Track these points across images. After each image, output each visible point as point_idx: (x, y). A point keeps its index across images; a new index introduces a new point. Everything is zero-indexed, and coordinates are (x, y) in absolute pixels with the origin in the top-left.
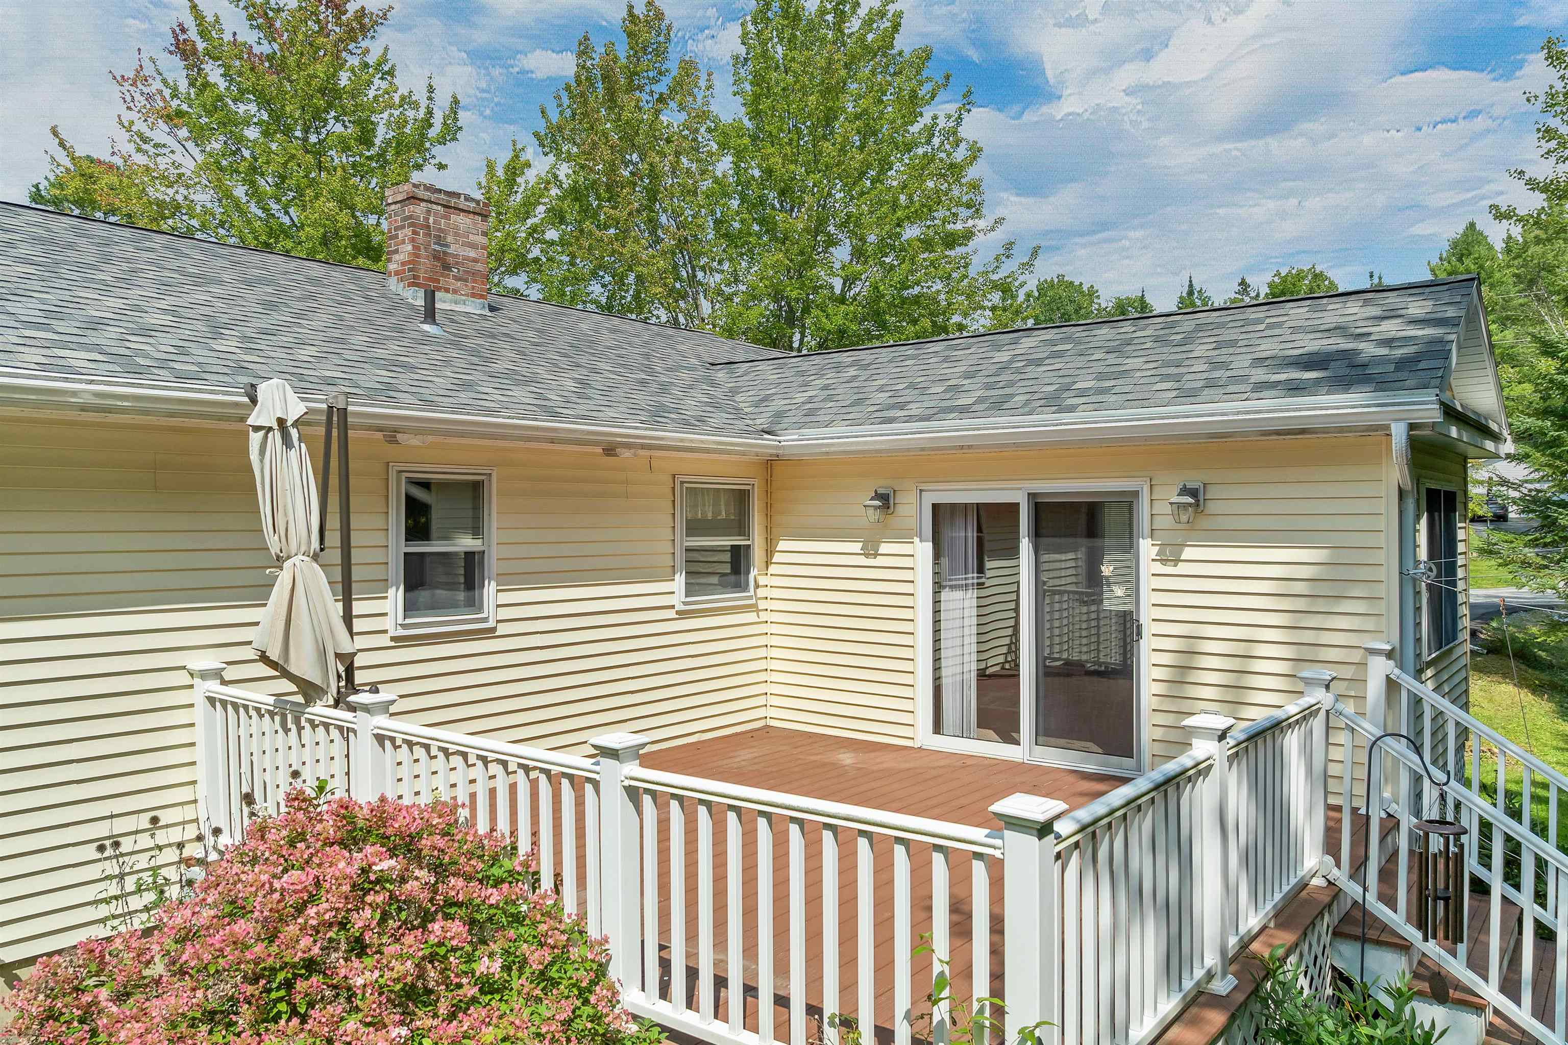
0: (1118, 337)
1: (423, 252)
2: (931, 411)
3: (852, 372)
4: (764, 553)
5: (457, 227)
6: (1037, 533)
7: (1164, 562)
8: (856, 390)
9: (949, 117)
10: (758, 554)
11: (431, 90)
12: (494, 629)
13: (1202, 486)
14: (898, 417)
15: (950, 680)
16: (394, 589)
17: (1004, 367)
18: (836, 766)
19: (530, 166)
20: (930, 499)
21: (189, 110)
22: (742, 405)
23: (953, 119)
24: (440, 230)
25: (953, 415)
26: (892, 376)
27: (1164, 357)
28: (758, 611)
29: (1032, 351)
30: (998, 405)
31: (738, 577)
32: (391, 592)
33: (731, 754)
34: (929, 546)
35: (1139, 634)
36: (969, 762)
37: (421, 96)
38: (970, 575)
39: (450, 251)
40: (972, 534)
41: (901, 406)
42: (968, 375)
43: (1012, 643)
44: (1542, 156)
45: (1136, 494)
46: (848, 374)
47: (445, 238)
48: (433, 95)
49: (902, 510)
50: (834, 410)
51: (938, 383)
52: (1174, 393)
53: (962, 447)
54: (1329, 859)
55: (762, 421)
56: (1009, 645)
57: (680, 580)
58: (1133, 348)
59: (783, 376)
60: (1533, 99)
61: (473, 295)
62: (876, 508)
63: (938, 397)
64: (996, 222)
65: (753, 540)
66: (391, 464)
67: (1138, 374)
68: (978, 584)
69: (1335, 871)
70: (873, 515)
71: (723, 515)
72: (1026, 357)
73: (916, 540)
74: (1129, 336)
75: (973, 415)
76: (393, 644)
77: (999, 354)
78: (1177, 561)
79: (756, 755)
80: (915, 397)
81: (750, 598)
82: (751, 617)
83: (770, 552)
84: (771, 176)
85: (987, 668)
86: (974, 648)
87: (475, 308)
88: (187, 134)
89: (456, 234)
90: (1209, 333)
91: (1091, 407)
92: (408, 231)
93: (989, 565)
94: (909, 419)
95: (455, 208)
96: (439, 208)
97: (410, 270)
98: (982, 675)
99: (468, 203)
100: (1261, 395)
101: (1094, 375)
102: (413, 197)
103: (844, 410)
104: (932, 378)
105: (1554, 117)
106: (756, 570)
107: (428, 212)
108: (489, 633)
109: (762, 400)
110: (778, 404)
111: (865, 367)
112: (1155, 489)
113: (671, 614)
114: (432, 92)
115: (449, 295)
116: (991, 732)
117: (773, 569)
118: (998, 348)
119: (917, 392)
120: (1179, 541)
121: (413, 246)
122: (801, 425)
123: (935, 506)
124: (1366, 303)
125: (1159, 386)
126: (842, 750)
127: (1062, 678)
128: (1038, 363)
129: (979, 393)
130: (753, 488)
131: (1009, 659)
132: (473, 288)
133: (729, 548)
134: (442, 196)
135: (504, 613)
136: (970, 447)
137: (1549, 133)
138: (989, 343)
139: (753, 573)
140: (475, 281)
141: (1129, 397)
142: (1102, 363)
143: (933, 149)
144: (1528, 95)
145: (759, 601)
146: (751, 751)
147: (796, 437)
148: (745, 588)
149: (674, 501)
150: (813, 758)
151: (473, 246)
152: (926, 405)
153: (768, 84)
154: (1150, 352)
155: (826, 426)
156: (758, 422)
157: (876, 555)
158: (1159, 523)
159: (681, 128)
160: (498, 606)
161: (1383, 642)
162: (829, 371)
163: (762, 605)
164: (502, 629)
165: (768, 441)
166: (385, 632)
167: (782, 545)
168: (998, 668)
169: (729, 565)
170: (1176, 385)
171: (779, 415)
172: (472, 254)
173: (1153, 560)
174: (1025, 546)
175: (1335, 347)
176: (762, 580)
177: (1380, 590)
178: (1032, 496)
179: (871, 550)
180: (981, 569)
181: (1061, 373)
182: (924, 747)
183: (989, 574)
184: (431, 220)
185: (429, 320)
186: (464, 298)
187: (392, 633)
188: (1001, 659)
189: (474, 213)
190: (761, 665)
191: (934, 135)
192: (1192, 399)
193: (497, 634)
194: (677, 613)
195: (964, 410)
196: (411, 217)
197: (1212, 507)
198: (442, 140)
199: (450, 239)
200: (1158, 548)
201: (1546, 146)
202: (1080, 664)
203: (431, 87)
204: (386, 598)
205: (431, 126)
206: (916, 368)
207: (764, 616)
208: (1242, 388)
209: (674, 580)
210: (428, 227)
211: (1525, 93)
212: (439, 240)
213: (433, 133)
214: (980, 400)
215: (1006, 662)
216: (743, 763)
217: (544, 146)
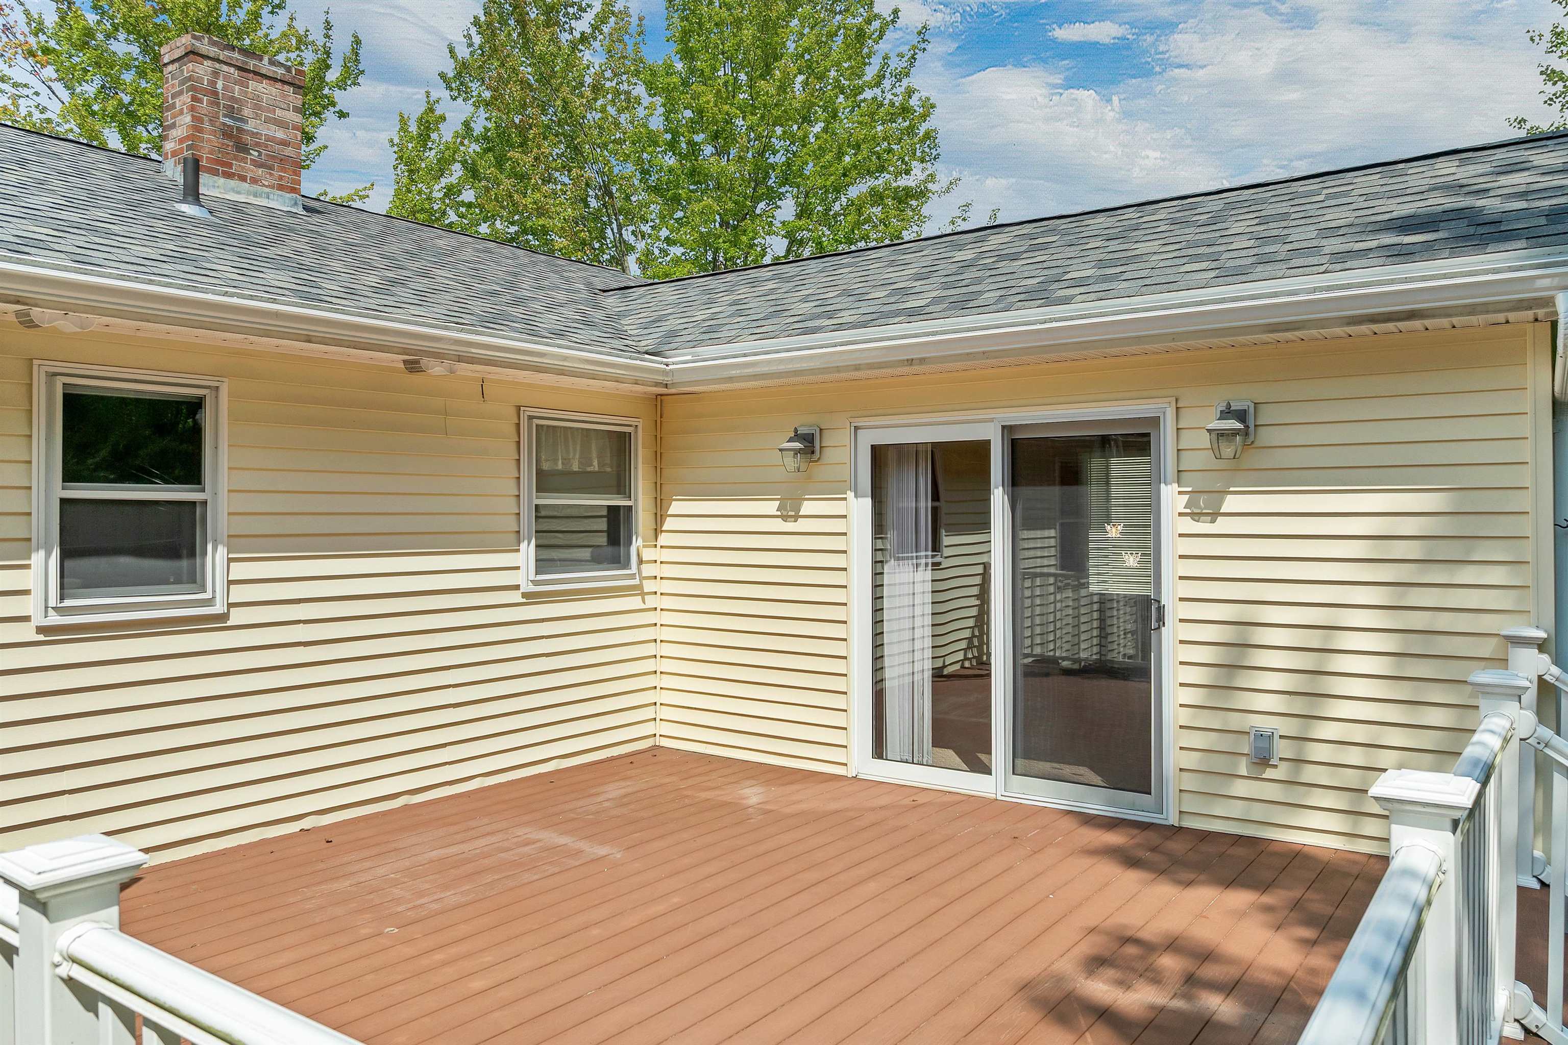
0: (1118, 224)
1: (207, 126)
2: (869, 317)
3: (771, 285)
4: (652, 517)
5: (258, 98)
6: (1015, 480)
7: (1196, 516)
8: (772, 303)
9: (901, 56)
10: (642, 519)
11: (328, 26)
12: (224, 617)
13: (1252, 406)
14: (824, 327)
15: (896, 683)
16: (42, 553)
17: (967, 265)
18: (736, 808)
19: (445, 120)
20: (868, 439)
21: (57, 47)
22: (626, 327)
23: (906, 58)
24: (233, 99)
25: (897, 320)
26: (820, 285)
27: (1188, 237)
28: (643, 594)
29: (1004, 246)
30: (962, 305)
31: (616, 548)
32: (37, 558)
33: (593, 791)
34: (868, 502)
35: (1161, 619)
36: (921, 799)
37: (317, 36)
38: (923, 553)
39: (248, 127)
40: (926, 504)
41: (830, 315)
42: (919, 277)
43: (973, 636)
44: (1545, 102)
45: (1155, 421)
46: (766, 288)
47: (240, 110)
48: (330, 32)
49: (830, 455)
50: (742, 325)
51: (881, 288)
52: (1213, 274)
53: (910, 362)
54: (1524, 991)
55: (647, 343)
56: (970, 639)
57: (527, 553)
58: (1143, 232)
59: (687, 295)
60: (1537, 39)
61: (281, 188)
62: (797, 452)
63: (880, 301)
64: (951, 183)
65: (636, 500)
66: (35, 362)
67: (1155, 257)
68: (934, 564)
69: (1537, 1011)
70: (790, 462)
71: (595, 466)
72: (997, 253)
73: (850, 495)
74: (1134, 222)
75: (925, 317)
76: (41, 638)
77: (960, 253)
78: (1215, 515)
79: (630, 790)
80: (848, 305)
81: (632, 577)
82: (634, 602)
83: (659, 517)
84: (702, 118)
85: (944, 666)
86: (928, 642)
87: (284, 204)
88: (54, 76)
89: (257, 107)
90: (1246, 210)
91: (1093, 296)
92: (186, 98)
93: (947, 540)
94: (840, 327)
95: (255, 73)
96: (232, 70)
97: (189, 148)
98: (938, 675)
99: (274, 68)
100: (1347, 265)
101: (1093, 264)
102: (192, 52)
103: (755, 324)
104: (872, 283)
105: (1560, 57)
106: (640, 540)
107: (216, 74)
108: (218, 622)
109: (654, 321)
110: (673, 323)
111: (788, 280)
112: (1183, 412)
113: (516, 597)
114: (329, 29)
115: (247, 185)
116: (950, 753)
117: (663, 539)
118: (961, 247)
119: (851, 298)
120: (1218, 486)
121: (193, 116)
122: (696, 343)
123: (873, 447)
124: (1463, 163)
125: (1188, 268)
126: (748, 783)
127: (1037, 679)
128: (1014, 257)
129: (934, 294)
130: (636, 432)
131: (970, 656)
132: (281, 178)
133: (605, 513)
134: (236, 55)
135: (239, 594)
136: (922, 361)
137: (1551, 75)
138: (946, 244)
139: (637, 543)
140: (283, 170)
141: (1147, 282)
142: (1101, 250)
143: (883, 92)
144: (1531, 34)
145: (644, 582)
146: (623, 784)
147: (689, 358)
148: (627, 565)
149: (518, 443)
150: (704, 795)
151: (281, 124)
152: (861, 311)
153: (700, 19)
154: (1167, 234)
155: (728, 342)
156: (643, 343)
157: (796, 517)
158: (1189, 461)
159: (603, 68)
160: (230, 583)
161: (1530, 626)
162: (743, 287)
163: (648, 586)
164: (237, 617)
165: (654, 363)
166: (26, 619)
167: (676, 507)
168: (957, 667)
169: (605, 534)
170: (1214, 265)
171: (673, 334)
172: (280, 134)
173: (1180, 514)
174: (999, 499)
175: (1440, 208)
176: (647, 554)
177: (1526, 551)
178: (1007, 429)
179: (789, 511)
180: (936, 547)
181: (1045, 265)
182: (860, 776)
183: (947, 552)
184: (220, 85)
185: (190, 198)
186: (267, 190)
187: (39, 620)
188: (960, 656)
189: (284, 82)
190: (649, 665)
191: (884, 77)
192: (1244, 278)
193: (229, 623)
194: (524, 595)
195: (914, 314)
196: (190, 78)
197: (1266, 436)
198: (342, 85)
199: (247, 112)
200: (1187, 497)
201: (1550, 89)
202: (1054, 661)
203: (328, 22)
204: (27, 567)
205: (328, 67)
206: (853, 275)
207: (651, 602)
208: (1315, 260)
209: (518, 551)
210: (215, 93)
211: (1528, 31)
212: (231, 112)
213: (332, 76)
214: (936, 301)
215: (966, 659)
216: (606, 804)
217: (451, 90)
